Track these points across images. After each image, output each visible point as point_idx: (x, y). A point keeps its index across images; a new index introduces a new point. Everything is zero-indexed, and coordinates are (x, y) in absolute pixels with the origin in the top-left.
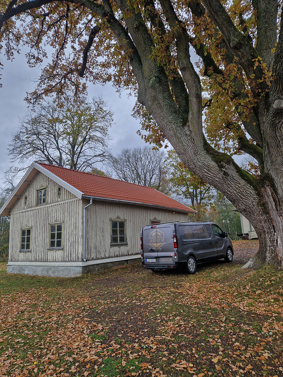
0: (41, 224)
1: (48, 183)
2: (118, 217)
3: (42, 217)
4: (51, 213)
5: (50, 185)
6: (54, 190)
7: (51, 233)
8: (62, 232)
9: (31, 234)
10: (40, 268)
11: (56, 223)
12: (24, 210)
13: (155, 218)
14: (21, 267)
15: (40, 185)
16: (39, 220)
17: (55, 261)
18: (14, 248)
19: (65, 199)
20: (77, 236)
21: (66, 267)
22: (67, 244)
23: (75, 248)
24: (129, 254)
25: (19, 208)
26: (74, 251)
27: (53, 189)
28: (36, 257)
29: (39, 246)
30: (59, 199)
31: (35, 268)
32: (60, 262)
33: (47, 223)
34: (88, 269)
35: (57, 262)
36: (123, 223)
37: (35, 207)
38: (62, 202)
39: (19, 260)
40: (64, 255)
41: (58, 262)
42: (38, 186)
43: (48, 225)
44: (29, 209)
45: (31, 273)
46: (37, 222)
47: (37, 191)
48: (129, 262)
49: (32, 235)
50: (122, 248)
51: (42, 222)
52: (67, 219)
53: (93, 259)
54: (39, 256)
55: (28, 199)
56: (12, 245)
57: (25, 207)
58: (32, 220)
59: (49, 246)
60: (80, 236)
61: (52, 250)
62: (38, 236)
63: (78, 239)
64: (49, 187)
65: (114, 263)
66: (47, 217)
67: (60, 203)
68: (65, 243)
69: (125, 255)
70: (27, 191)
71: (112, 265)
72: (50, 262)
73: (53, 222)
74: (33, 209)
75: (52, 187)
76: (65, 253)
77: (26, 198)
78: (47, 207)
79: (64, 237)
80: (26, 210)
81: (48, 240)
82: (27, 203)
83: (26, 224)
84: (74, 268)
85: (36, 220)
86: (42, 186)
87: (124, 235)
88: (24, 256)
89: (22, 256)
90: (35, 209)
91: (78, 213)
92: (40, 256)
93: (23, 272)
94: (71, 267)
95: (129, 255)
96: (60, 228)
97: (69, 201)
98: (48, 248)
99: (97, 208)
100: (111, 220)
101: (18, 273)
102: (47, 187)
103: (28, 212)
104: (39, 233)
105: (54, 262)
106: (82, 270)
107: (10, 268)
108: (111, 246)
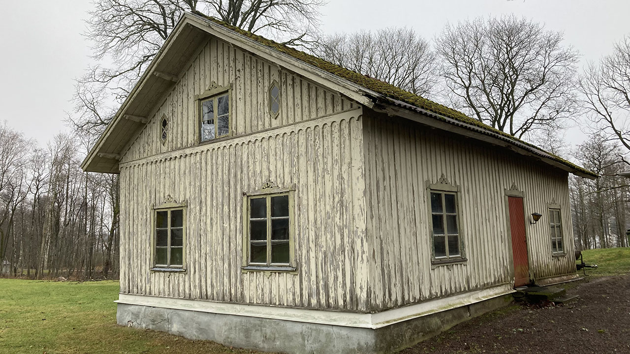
0: (217, 193)
1: (234, 77)
3: (220, 174)
4: (248, 162)
5: (242, 81)
6: (254, 94)
7: (251, 222)
8: (291, 217)
9: (184, 222)
10: (220, 321)
11: (267, 191)
12: (159, 157)
14: (158, 316)
15: (208, 83)
16: (209, 184)
17: (271, 304)
18: (135, 260)
19: (298, 119)
20: (346, 231)
21: (314, 327)
22: (312, 254)
23: (344, 270)
25: (144, 152)
26: (340, 279)
27: (251, 93)
28: (204, 287)
29: (212, 258)
30: (273, 120)
31: (205, 319)
32: (289, 307)
33: (236, 190)
35: (275, 306)
37: (193, 146)
38: (288, 130)
39: (150, 293)
40: (301, 289)
41: (281, 306)
42: (202, 87)
43: (239, 198)
44: (177, 154)
45: (192, 333)
46: (203, 189)
47: (200, 100)
49: (189, 225)
51: (219, 189)
52: (306, 177)
54: (212, 286)
55: (170, 123)
56: (129, 250)
57: (164, 149)
58: (187, 184)
59: (247, 257)
60: (359, 233)
61: (259, 271)
62: (209, 229)
63: (353, 242)
64: (238, 87)
66: (236, 176)
67: (281, 131)
68: (304, 252)
70: (168, 102)
72: (251, 304)
73: (256, 187)
74: (188, 151)
75: (248, 87)
76: (305, 284)
77: (165, 123)
78: (234, 145)
79: (299, 235)
80: (166, 155)
81: (242, 242)
82: (169, 137)
83: (166, 195)
84: (344, 332)
85: (198, 184)
86: (213, 85)
88: (167, 282)
89: (159, 282)
90: (194, 152)
91: (347, 160)
92: (215, 283)
93: (166, 326)
94: (330, 329)
96: (281, 204)
97: (312, 124)
98: (242, 263)
101: (151, 327)
102: (231, 86)
104: (212, 219)
105: (265, 305)
106: (374, 341)
107: (125, 311)
108: (433, 263)
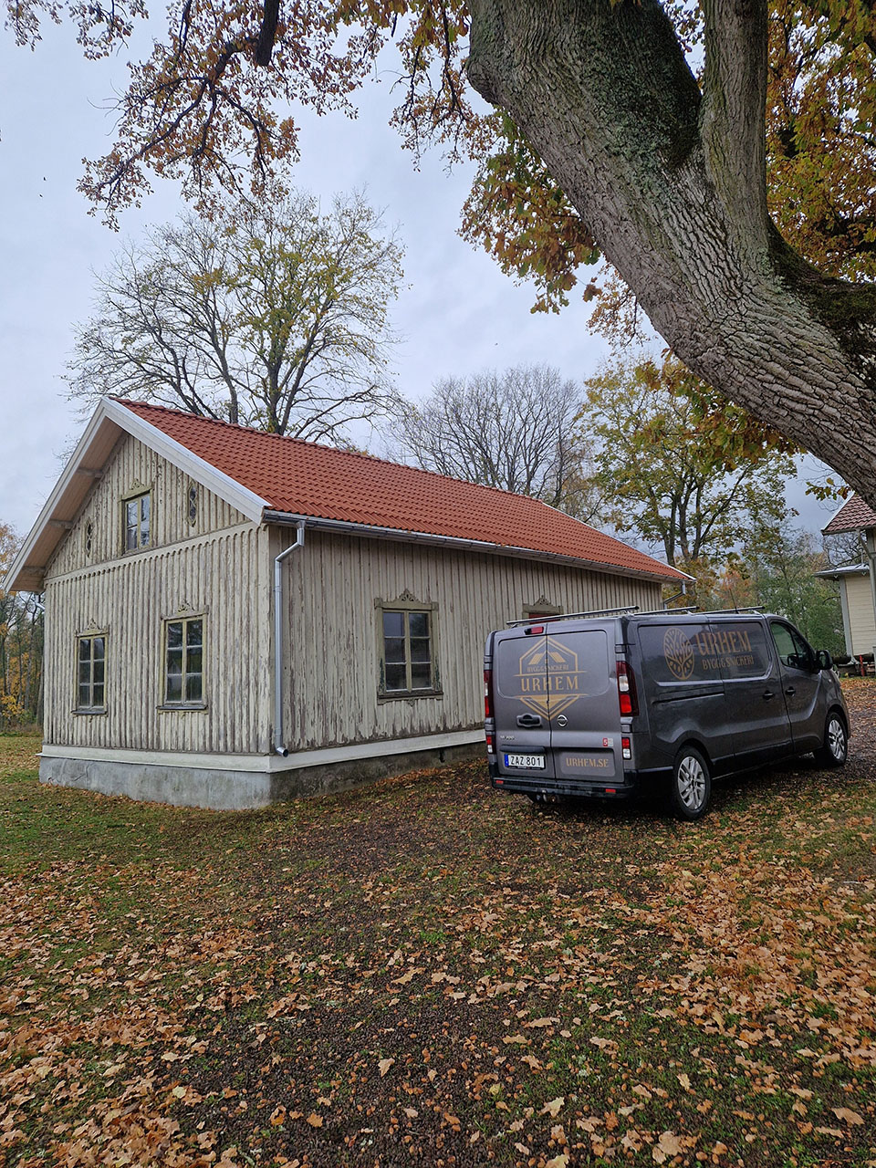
0: (137, 617)
1: (154, 474)
2: (406, 595)
3: (141, 593)
4: (167, 579)
5: (163, 479)
6: (174, 496)
7: (169, 652)
8: (203, 646)
9: (106, 653)
10: (136, 773)
11: (183, 614)
12: (84, 572)
13: (543, 601)
14: (79, 767)
15: (131, 481)
16: (130, 605)
17: (184, 750)
18: (59, 701)
19: (213, 528)
20: (251, 661)
21: (217, 773)
22: (222, 690)
23: (248, 707)
24: (449, 726)
25: (69, 565)
26: (245, 718)
27: (171, 495)
28: (123, 733)
29: (130, 695)
30: (191, 527)
31: (119, 770)
32: (199, 752)
33: (154, 614)
34: (293, 784)
35: (187, 752)
36: (426, 615)
37: (117, 558)
38: (203, 540)
39: (73, 743)
40: (211, 731)
41: (192, 751)
42: (126, 486)
43: (157, 623)
44: (100, 568)
45: (108, 789)
46: (125, 611)
47: (124, 501)
48: (447, 755)
49: (112, 658)
50: (423, 705)
51: (140, 612)
52: (218, 599)
53: (312, 747)
54: (131, 731)
55: (95, 531)
56: (53, 689)
57: (89, 561)
58: (110, 605)
59: (164, 695)
60: (263, 663)
61: (173, 710)
62: (129, 661)
63: (257, 673)
64: (159, 487)
65: (393, 759)
66: (155, 596)
67: (196, 542)
68: (214, 686)
69: (433, 730)
70: (93, 504)
71: (382, 767)
72: (166, 751)
73: (176, 614)
74: (111, 565)
75: (168, 486)
76: (214, 724)
77: (89, 531)
78: (154, 558)
79: (210, 665)
80: (89, 569)
81: (159, 675)
82: (94, 546)
83: (90, 618)
84: (243, 778)
85: (120, 605)
86: (137, 483)
87: (428, 658)
88: (89, 727)
89: (81, 727)
90: (117, 566)
91: (253, 578)
92: (137, 730)
93: (84, 783)
94: (232, 775)
95: (446, 731)
96: (195, 631)
97: (224, 534)
98: (158, 702)
99: (326, 561)
100: (379, 605)
101: (70, 784)
102: (153, 486)
103: (97, 577)
104: (132, 649)
105: (178, 751)
106: (269, 786)
107: (47, 766)
108: (380, 697)
